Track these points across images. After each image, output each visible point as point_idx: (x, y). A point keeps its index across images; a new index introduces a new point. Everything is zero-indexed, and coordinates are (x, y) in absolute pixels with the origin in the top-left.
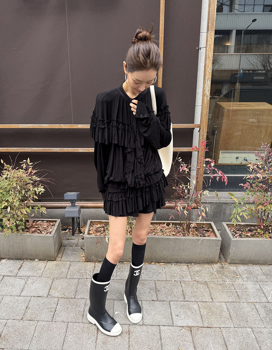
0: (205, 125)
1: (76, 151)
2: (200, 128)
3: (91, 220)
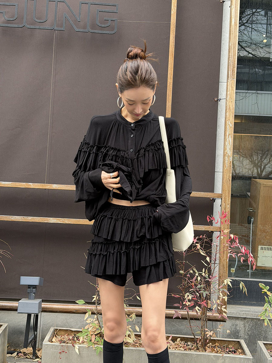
0: (227, 195)
1: (45, 222)
2: (221, 199)
3: (56, 328)
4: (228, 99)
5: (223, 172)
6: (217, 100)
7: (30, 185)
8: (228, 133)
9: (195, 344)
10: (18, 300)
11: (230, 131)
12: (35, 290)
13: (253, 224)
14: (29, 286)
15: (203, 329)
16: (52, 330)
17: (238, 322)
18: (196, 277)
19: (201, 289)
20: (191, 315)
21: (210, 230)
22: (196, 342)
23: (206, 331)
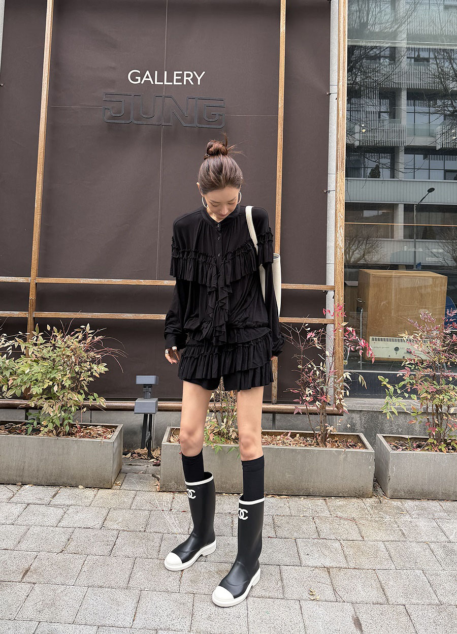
0: (340, 286)
2: (334, 291)
3: (172, 427)
4: (338, 191)
5: (335, 264)
6: (327, 192)
7: (141, 282)
8: (338, 225)
9: (315, 439)
10: (135, 400)
12: (151, 389)
13: (362, 314)
14: (145, 386)
15: (323, 424)
16: (168, 429)
17: (354, 415)
18: (314, 372)
19: (320, 384)
20: (310, 410)
21: (323, 323)
22: (316, 437)
23: (327, 426)
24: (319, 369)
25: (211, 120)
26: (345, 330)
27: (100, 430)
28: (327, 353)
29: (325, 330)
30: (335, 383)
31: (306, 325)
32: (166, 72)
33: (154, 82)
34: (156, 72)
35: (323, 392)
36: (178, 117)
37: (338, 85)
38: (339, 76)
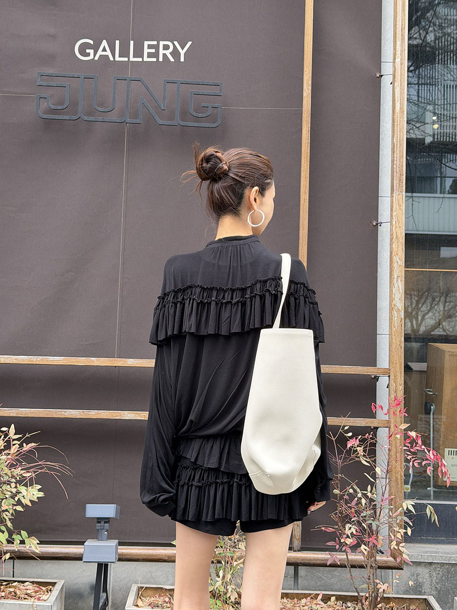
0: (398, 369)
1: (117, 418)
2: (389, 376)
3: (140, 585)
4: (394, 223)
5: (390, 335)
6: (377, 224)
7: (93, 361)
8: (395, 274)
9: (360, 604)
10: (82, 543)
11: (399, 272)
12: (108, 525)
13: (433, 414)
14: (99, 520)
15: (371, 581)
16: (134, 588)
17: (420, 570)
18: (358, 500)
19: (367, 518)
20: (352, 561)
21: (372, 426)
22: (361, 601)
23: (377, 584)
24: (365, 496)
25: (200, 115)
26: (407, 437)
27: (31, 589)
28: (378, 470)
29: (375, 435)
30: (390, 517)
31: (346, 428)
32: (132, 42)
33: (114, 56)
34: (117, 42)
35: (372, 531)
36: (152, 111)
37: (394, 62)
38: (395, 49)
